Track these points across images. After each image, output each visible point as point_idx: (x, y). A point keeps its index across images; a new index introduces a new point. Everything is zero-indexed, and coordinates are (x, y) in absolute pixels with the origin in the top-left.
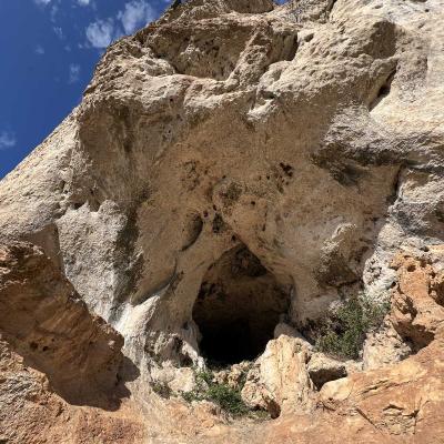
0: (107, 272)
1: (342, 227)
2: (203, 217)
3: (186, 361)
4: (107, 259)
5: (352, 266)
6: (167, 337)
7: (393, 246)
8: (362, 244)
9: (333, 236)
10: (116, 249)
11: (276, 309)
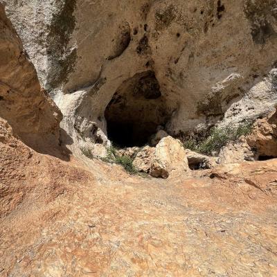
0: (40, 56)
1: (234, 75)
2: (132, 33)
3: (99, 141)
4: (40, 42)
5: (223, 104)
6: (88, 123)
7: (258, 97)
8: (238, 92)
9: (224, 81)
10: (50, 35)
11: (156, 122)
